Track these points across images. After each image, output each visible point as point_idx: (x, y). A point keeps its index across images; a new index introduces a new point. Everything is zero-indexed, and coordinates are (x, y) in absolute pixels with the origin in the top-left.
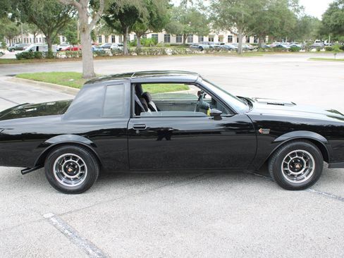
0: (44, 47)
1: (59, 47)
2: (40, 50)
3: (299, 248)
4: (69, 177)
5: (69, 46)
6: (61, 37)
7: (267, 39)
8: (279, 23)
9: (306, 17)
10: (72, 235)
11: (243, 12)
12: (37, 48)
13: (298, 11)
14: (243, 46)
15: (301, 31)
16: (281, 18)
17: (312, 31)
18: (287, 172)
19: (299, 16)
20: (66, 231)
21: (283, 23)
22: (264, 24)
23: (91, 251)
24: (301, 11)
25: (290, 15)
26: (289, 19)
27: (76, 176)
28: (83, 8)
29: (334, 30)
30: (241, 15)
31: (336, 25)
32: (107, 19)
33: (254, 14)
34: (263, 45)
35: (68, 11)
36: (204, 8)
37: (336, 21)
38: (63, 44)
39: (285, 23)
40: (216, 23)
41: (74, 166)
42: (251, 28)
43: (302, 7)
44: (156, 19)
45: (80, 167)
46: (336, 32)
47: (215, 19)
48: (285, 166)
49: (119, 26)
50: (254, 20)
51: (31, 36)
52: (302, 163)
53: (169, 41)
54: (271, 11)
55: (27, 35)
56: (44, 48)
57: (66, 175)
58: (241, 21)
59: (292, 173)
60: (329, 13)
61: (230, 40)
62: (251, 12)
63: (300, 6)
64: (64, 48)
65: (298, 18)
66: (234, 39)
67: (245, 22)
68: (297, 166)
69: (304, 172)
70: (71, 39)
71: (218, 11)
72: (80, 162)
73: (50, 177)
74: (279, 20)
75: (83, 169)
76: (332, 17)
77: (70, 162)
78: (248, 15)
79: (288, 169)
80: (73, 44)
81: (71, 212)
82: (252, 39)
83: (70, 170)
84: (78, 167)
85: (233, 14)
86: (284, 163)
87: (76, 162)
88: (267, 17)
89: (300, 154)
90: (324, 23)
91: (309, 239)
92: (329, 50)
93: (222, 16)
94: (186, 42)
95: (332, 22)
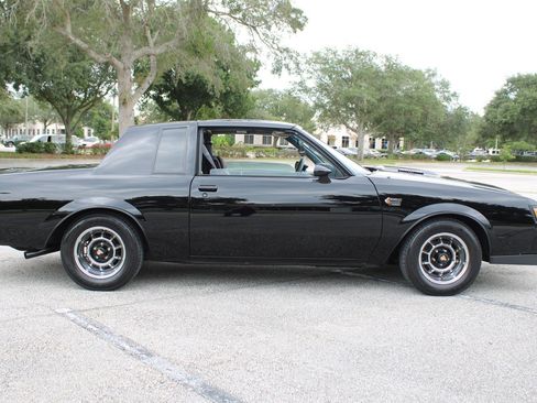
0: (60, 138)
1: (82, 142)
2: (53, 141)
3: (445, 352)
4: (97, 264)
5: (97, 141)
6: (86, 129)
7: (402, 144)
8: (419, 114)
9: (460, 108)
10: (101, 331)
11: (366, 97)
12: (50, 138)
13: (448, 99)
14: (365, 152)
15: (453, 129)
16: (423, 107)
17: (470, 129)
18: (427, 268)
19: (451, 107)
20: (90, 326)
21: (425, 116)
22: (396, 116)
23: (127, 347)
24: (453, 100)
25: (436, 104)
26: (434, 109)
27: (109, 263)
28: (124, 69)
29: (502, 130)
30: (362, 101)
31: (506, 123)
32: (158, 99)
33: (381, 100)
34: (396, 151)
35: (99, 85)
36: (306, 90)
37: (505, 117)
38: (89, 139)
39: (429, 116)
40: (325, 112)
41: (105, 247)
42: (378, 121)
43: (454, 95)
44: (233, 101)
45: (114, 249)
46: (506, 133)
47: (323, 106)
48: (425, 258)
49: (177, 111)
50: (382, 110)
51: (40, 126)
52: (450, 254)
53: (252, 142)
54: (408, 96)
55: (34, 123)
56: (59, 140)
57: (93, 261)
58: (362, 110)
59: (435, 269)
60: (494, 105)
61: (345, 142)
62: (378, 97)
63: (452, 92)
64: (89, 144)
65: (449, 109)
66: (352, 143)
67: (369, 112)
68: (443, 258)
69: (453, 268)
70: (101, 130)
71: (328, 95)
72: (116, 242)
73: (68, 262)
74: (419, 110)
75: (119, 252)
76: (500, 110)
77: (101, 241)
78: (373, 100)
79: (429, 263)
80: (104, 139)
81: (97, 309)
82: (379, 142)
83: (100, 252)
84: (112, 250)
85: (350, 99)
86: (423, 254)
87: (110, 241)
88: (401, 105)
89: (446, 240)
90: (488, 120)
91: (460, 344)
92: (495, 160)
93: (335, 102)
94: (278, 144)
95: (500, 118)
